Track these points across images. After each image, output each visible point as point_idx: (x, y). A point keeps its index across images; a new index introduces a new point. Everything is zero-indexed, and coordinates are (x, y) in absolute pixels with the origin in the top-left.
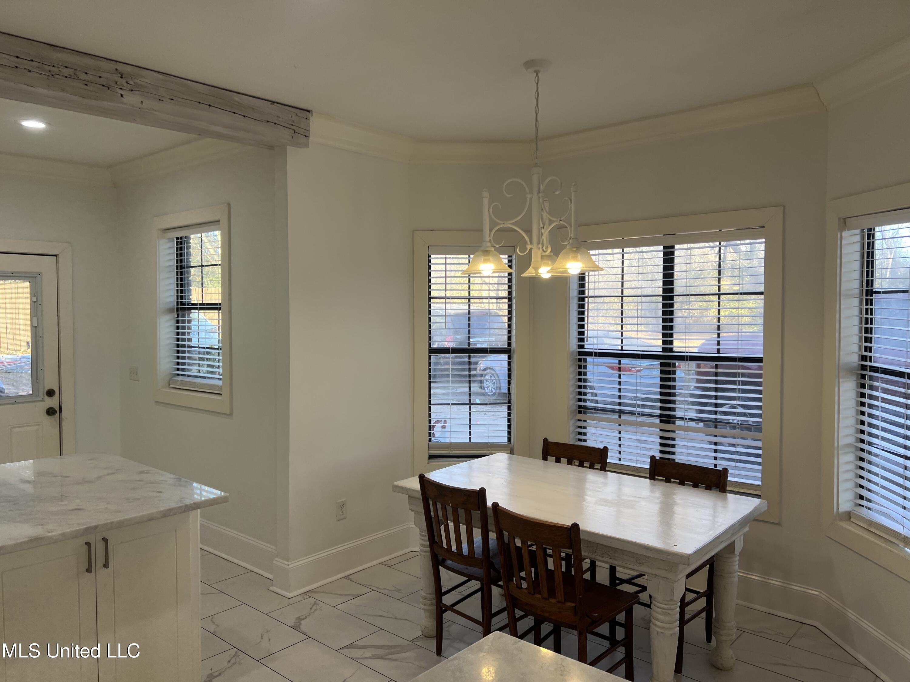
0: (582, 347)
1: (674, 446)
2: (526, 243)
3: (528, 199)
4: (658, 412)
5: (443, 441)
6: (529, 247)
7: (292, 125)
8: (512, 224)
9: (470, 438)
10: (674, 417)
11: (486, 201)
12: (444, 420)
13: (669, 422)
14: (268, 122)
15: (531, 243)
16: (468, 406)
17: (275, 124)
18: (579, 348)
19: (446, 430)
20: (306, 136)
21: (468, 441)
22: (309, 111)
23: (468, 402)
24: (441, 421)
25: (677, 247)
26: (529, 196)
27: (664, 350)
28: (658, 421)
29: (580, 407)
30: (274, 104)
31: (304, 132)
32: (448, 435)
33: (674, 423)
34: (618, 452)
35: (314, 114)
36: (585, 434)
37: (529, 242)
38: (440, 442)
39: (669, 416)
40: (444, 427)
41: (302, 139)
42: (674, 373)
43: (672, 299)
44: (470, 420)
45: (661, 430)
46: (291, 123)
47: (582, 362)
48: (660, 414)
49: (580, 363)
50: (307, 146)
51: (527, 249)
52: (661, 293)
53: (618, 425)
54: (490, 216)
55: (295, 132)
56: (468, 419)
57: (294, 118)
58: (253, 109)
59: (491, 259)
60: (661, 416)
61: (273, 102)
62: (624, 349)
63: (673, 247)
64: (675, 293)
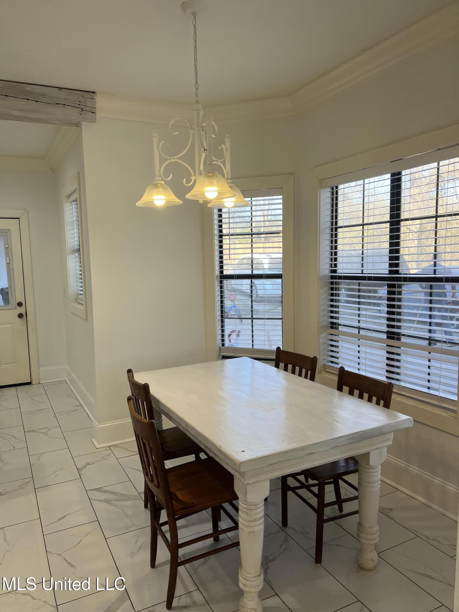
0: (335, 271)
1: (398, 361)
2: (191, 175)
3: (191, 135)
4: (385, 329)
5: (236, 346)
6: (193, 178)
7: (79, 105)
8: (179, 158)
9: (253, 345)
10: (399, 334)
11: (155, 140)
12: (238, 330)
13: (393, 338)
14: (58, 104)
15: (195, 175)
16: (251, 320)
17: (64, 105)
18: (331, 273)
19: (239, 338)
20: (93, 112)
21: (251, 347)
22: (94, 93)
23: (251, 317)
24: (236, 331)
25: (403, 173)
26: (191, 132)
27: (391, 272)
28: (384, 336)
29: (332, 323)
30: (61, 90)
31: (91, 110)
32: (240, 342)
33: (399, 339)
34: (358, 363)
35: (97, 94)
36: (337, 347)
37: (193, 174)
38: (234, 347)
39: (394, 333)
40: (238, 335)
41: (90, 115)
42: (400, 293)
43: (399, 224)
44: (252, 331)
45: (387, 345)
46: (79, 104)
47: (333, 285)
48: (387, 331)
49: (332, 286)
50: (94, 121)
51: (191, 180)
52: (388, 218)
53: (357, 340)
54: (159, 154)
55: (82, 110)
56: (251, 330)
57: (80, 99)
58: (42, 95)
59: (162, 192)
60: (388, 332)
61: (60, 88)
62: (364, 272)
63: (400, 173)
64: (402, 217)
